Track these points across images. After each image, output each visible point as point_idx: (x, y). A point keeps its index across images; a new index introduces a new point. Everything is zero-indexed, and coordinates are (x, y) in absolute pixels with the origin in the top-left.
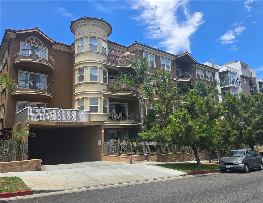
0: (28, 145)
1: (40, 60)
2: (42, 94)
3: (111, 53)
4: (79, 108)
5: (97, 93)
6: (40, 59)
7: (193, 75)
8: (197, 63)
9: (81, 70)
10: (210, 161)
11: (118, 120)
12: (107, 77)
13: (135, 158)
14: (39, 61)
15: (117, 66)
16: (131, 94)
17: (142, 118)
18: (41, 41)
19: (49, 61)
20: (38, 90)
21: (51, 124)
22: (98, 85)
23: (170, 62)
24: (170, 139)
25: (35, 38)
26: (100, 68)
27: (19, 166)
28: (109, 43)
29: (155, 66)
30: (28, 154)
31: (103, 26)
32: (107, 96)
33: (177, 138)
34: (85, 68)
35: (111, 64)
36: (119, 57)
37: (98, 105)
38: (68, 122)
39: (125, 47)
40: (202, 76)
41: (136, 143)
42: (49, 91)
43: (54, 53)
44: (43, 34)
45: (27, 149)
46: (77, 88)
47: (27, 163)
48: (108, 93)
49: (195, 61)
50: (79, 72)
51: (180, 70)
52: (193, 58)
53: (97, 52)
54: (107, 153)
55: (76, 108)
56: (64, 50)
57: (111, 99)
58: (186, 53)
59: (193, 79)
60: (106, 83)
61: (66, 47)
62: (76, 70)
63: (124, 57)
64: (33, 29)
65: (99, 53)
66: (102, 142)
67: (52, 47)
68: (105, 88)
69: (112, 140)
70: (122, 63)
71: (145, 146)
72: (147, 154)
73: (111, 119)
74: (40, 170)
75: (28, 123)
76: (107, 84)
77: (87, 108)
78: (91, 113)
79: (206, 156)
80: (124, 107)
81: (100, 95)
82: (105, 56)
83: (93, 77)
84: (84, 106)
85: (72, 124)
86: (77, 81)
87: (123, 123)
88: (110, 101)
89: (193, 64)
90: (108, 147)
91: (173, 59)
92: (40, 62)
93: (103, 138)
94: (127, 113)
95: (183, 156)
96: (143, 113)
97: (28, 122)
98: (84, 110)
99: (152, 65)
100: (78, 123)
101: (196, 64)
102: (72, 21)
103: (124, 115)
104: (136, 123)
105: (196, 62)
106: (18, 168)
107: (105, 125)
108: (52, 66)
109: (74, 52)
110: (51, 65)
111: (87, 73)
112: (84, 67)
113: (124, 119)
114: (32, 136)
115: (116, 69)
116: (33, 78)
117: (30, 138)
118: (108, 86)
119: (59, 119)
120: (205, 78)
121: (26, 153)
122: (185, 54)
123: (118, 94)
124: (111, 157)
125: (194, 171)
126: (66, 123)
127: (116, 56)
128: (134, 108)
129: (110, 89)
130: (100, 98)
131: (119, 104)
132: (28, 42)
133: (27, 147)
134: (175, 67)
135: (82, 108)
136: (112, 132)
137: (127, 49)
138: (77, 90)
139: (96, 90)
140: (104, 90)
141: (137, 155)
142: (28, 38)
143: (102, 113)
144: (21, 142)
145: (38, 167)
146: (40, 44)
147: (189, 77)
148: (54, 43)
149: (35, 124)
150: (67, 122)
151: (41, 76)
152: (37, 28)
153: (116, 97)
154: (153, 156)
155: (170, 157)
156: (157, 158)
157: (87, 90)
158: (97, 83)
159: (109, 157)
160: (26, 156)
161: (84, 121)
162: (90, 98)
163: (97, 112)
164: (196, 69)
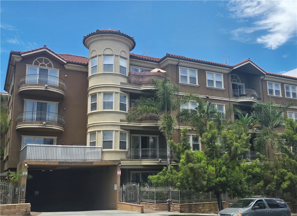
1: (46, 86)
2: (49, 127)
3: (133, 73)
4: (91, 143)
5: (111, 125)
9: (94, 96)
12: (127, 103)
13: (154, 207)
14: (45, 88)
15: (139, 88)
18: (51, 62)
19: (60, 87)
20: (44, 123)
21: (53, 164)
22: (113, 115)
23: (222, 76)
24: (179, 183)
25: (44, 58)
26: (116, 93)
27: (7, 210)
28: (131, 59)
29: (197, 84)
31: (121, 40)
32: (125, 128)
33: (186, 183)
34: (97, 94)
35: (131, 87)
36: (143, 77)
37: (113, 140)
38: (74, 162)
39: (155, 62)
40: (277, 91)
41: (156, 188)
42: (59, 123)
43: (67, 75)
44: (53, 53)
45: (25, 192)
46: (90, 118)
47: (15, 207)
48: (125, 124)
49: (263, 71)
50: (91, 99)
51: (243, 84)
52: (259, 68)
53: (112, 74)
54: (122, 200)
55: (88, 145)
56: (79, 69)
58: (246, 62)
59: (262, 97)
60: (126, 111)
61: (82, 66)
62: (89, 96)
64: (41, 49)
65: (115, 74)
66: (118, 186)
67: (64, 67)
68: (124, 117)
69: (130, 184)
70: (147, 84)
71: (169, 192)
72: (168, 202)
74: (28, 215)
75: (27, 163)
77: (99, 144)
78: (103, 150)
80: (153, 140)
81: (116, 127)
82: (125, 77)
83: (108, 105)
84: (96, 141)
85: (79, 163)
86: (89, 111)
88: (131, 133)
89: (260, 76)
90: (123, 192)
91: (226, 72)
92: (47, 88)
93: (119, 181)
94: (157, 149)
97: (26, 162)
98: (96, 147)
99: (194, 83)
100: (86, 162)
101: (266, 76)
102: (84, 37)
105: (265, 72)
106: (6, 211)
107: (121, 164)
108: (61, 92)
111: (100, 100)
112: (96, 93)
115: (139, 92)
116: (42, 108)
118: (127, 115)
119: (63, 158)
120: (283, 95)
121: (23, 197)
123: (140, 125)
124: (125, 205)
126: (72, 163)
127: (139, 76)
129: (129, 120)
130: (116, 131)
131: (147, 137)
132: (37, 64)
133: (24, 190)
134: (230, 82)
135: (94, 143)
136: (136, 173)
137: (158, 64)
138: (91, 121)
139: (110, 121)
140: (121, 121)
141: (156, 203)
142: (36, 59)
143: (118, 150)
144: (17, 185)
145: (26, 211)
146: (49, 66)
148: (66, 62)
149: (35, 164)
150: (72, 161)
151: (51, 104)
152: (45, 47)
153: (138, 129)
154: (177, 205)
155: (201, 208)
156: (180, 208)
157: (100, 121)
158: (112, 111)
159: (123, 205)
160: (23, 200)
161: (94, 160)
162: (103, 131)
163: (112, 148)
164: (267, 82)
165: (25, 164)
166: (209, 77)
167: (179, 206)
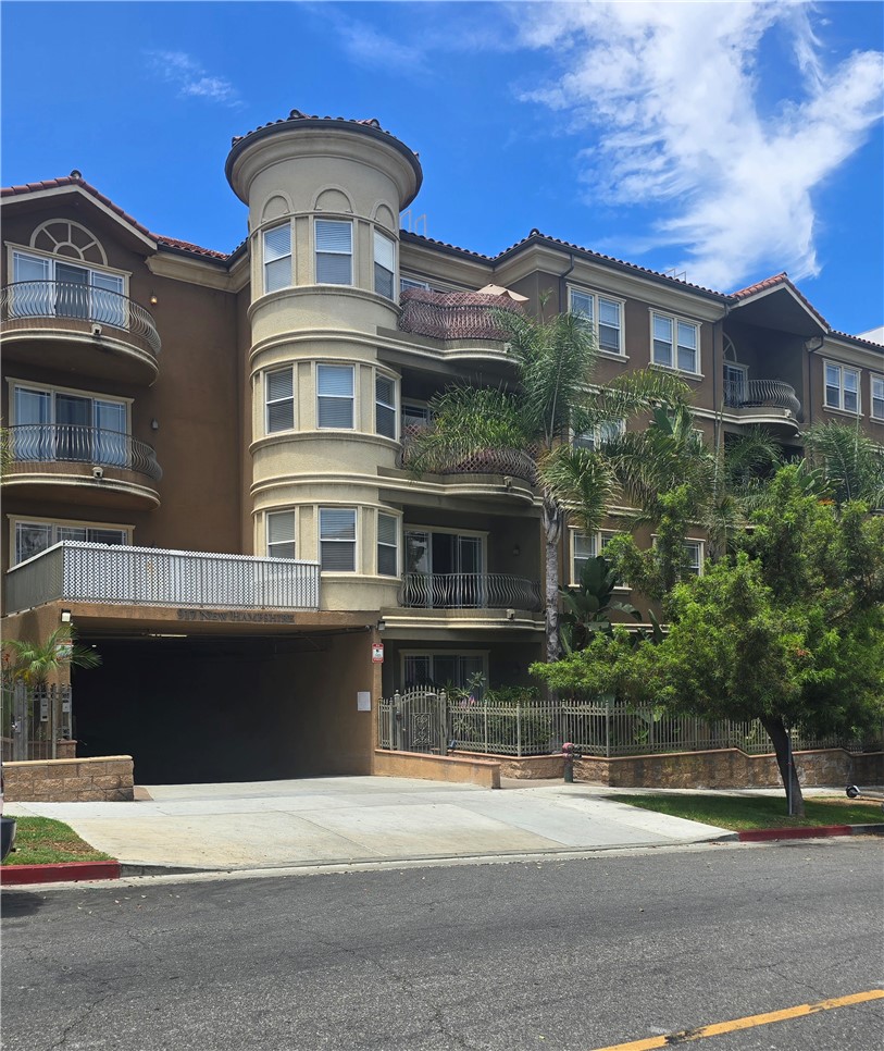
0: (70, 699)
1: (97, 331)
2: (115, 484)
3: (416, 295)
4: (273, 550)
5: (350, 485)
6: (99, 328)
7: (806, 395)
8: (833, 335)
9: (280, 377)
10: (848, 791)
11: (442, 604)
12: (397, 408)
13: (515, 768)
14: (93, 338)
15: (440, 354)
16: (506, 490)
17: (549, 597)
18: (96, 242)
19: (137, 335)
20: (97, 469)
21: (159, 617)
22: (354, 448)
23: (698, 330)
24: (670, 689)
25: (70, 223)
26: (364, 366)
27: (48, 781)
28: (404, 244)
29: (622, 354)
30: (73, 739)
32: (395, 499)
34: (295, 368)
35: (414, 347)
36: (454, 311)
37: (358, 539)
38: (231, 612)
39: (482, 261)
40: (850, 397)
41: (522, 706)
42: (141, 471)
43: (156, 296)
44: (108, 204)
45: (70, 715)
46: (264, 460)
47: (78, 771)
48: (400, 483)
49: (823, 321)
50: (269, 382)
51: (743, 368)
52: (811, 308)
54: (395, 744)
55: (261, 552)
56: (198, 279)
57: (414, 513)
58: (777, 283)
59: (807, 414)
60: (393, 437)
61: (211, 268)
62: (258, 376)
63: (477, 309)
64: (60, 184)
65: (358, 292)
66: (374, 698)
67: (147, 266)
68: (387, 459)
69: (417, 693)
70: (468, 338)
71: (559, 717)
72: (568, 751)
73: (413, 602)
74: (129, 798)
75: (69, 612)
76: (397, 440)
77: (309, 551)
78: (325, 574)
79: (838, 771)
80: (470, 547)
81: (365, 492)
82: (389, 306)
83: (335, 410)
84: (296, 540)
85: (247, 617)
86: (260, 431)
87: (463, 621)
88: (405, 520)
89: (808, 338)
90: (398, 718)
91: (713, 316)
92: (99, 339)
93: (377, 682)
94: (483, 576)
95: (727, 764)
96: (558, 574)
97: (65, 608)
98: (297, 561)
99: (610, 349)
100: (270, 614)
101: (826, 339)
103: (471, 582)
104: (525, 622)
105: (827, 326)
106: (45, 786)
107: (387, 625)
108: (149, 358)
109: (247, 288)
110: (145, 355)
111: (306, 392)
112: (290, 363)
113: (469, 602)
114: (86, 666)
115: (439, 369)
116: (73, 416)
117: (77, 673)
118: (398, 449)
119: (191, 597)
120: (866, 409)
121: (65, 731)
122: (775, 289)
123: (444, 489)
124: (414, 761)
125: (768, 827)
126: (223, 615)
127: (439, 309)
128: (516, 552)
129: (407, 466)
130: (366, 508)
131: (449, 535)
132: (44, 244)
133: (67, 707)
134: (720, 352)
135: (288, 550)
136: (416, 658)
137: (490, 270)
138: (263, 471)
139: (345, 470)
140: (382, 471)
141: (523, 755)
142: (42, 227)
143: (374, 575)
144: (44, 689)
145: (119, 785)
146: (93, 256)
147: (786, 403)
148: (155, 246)
149: (95, 616)
150: (224, 608)
151: (104, 404)
152: (77, 177)
153: (434, 504)
154: (594, 760)
155: (670, 770)
156: (611, 770)
157: (308, 470)
158: (351, 435)
159: (402, 760)
160: (67, 745)
161: (297, 607)
162: (321, 506)
163: (352, 568)
164: (825, 361)
165: (64, 614)
166: (656, 333)
167: (607, 765)
